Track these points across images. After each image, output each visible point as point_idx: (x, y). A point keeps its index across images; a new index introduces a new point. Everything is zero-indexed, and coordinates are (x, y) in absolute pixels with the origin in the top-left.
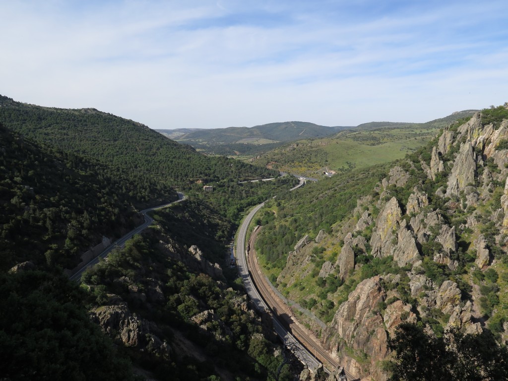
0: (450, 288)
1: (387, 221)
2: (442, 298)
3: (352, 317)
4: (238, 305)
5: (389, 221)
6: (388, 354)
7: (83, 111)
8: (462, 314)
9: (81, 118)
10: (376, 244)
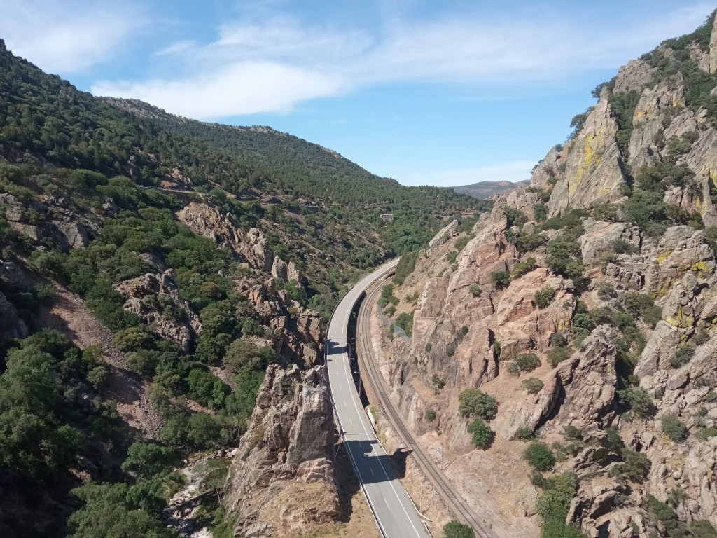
0: (681, 243)
1: (584, 152)
2: (657, 268)
3: (438, 310)
4: (244, 289)
5: (588, 149)
6: (485, 378)
7: (252, 129)
8: (700, 297)
9: (247, 136)
10: (557, 202)
